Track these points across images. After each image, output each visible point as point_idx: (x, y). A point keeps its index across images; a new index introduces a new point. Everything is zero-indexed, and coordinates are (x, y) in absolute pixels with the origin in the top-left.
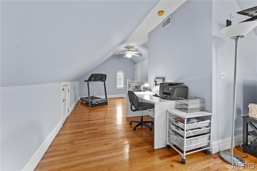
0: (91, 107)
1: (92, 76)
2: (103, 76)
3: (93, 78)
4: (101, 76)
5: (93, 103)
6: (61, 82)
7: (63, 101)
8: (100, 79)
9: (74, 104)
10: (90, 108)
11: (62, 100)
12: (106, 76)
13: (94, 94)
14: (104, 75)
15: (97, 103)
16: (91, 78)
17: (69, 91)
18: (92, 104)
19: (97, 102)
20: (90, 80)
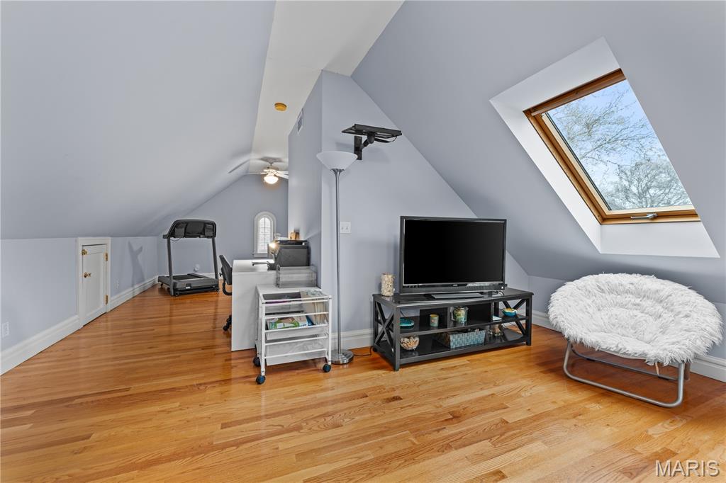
0: (174, 295)
1: (177, 224)
2: (205, 226)
3: (180, 229)
4: (203, 226)
5: (178, 286)
6: (77, 235)
7: (85, 277)
8: (201, 234)
9: (131, 289)
10: (172, 298)
11: (81, 275)
12: (214, 225)
13: (196, 270)
14: (208, 224)
15: (189, 288)
16: (174, 230)
17: (107, 259)
18: (175, 290)
19: (190, 285)
20: (172, 234)
